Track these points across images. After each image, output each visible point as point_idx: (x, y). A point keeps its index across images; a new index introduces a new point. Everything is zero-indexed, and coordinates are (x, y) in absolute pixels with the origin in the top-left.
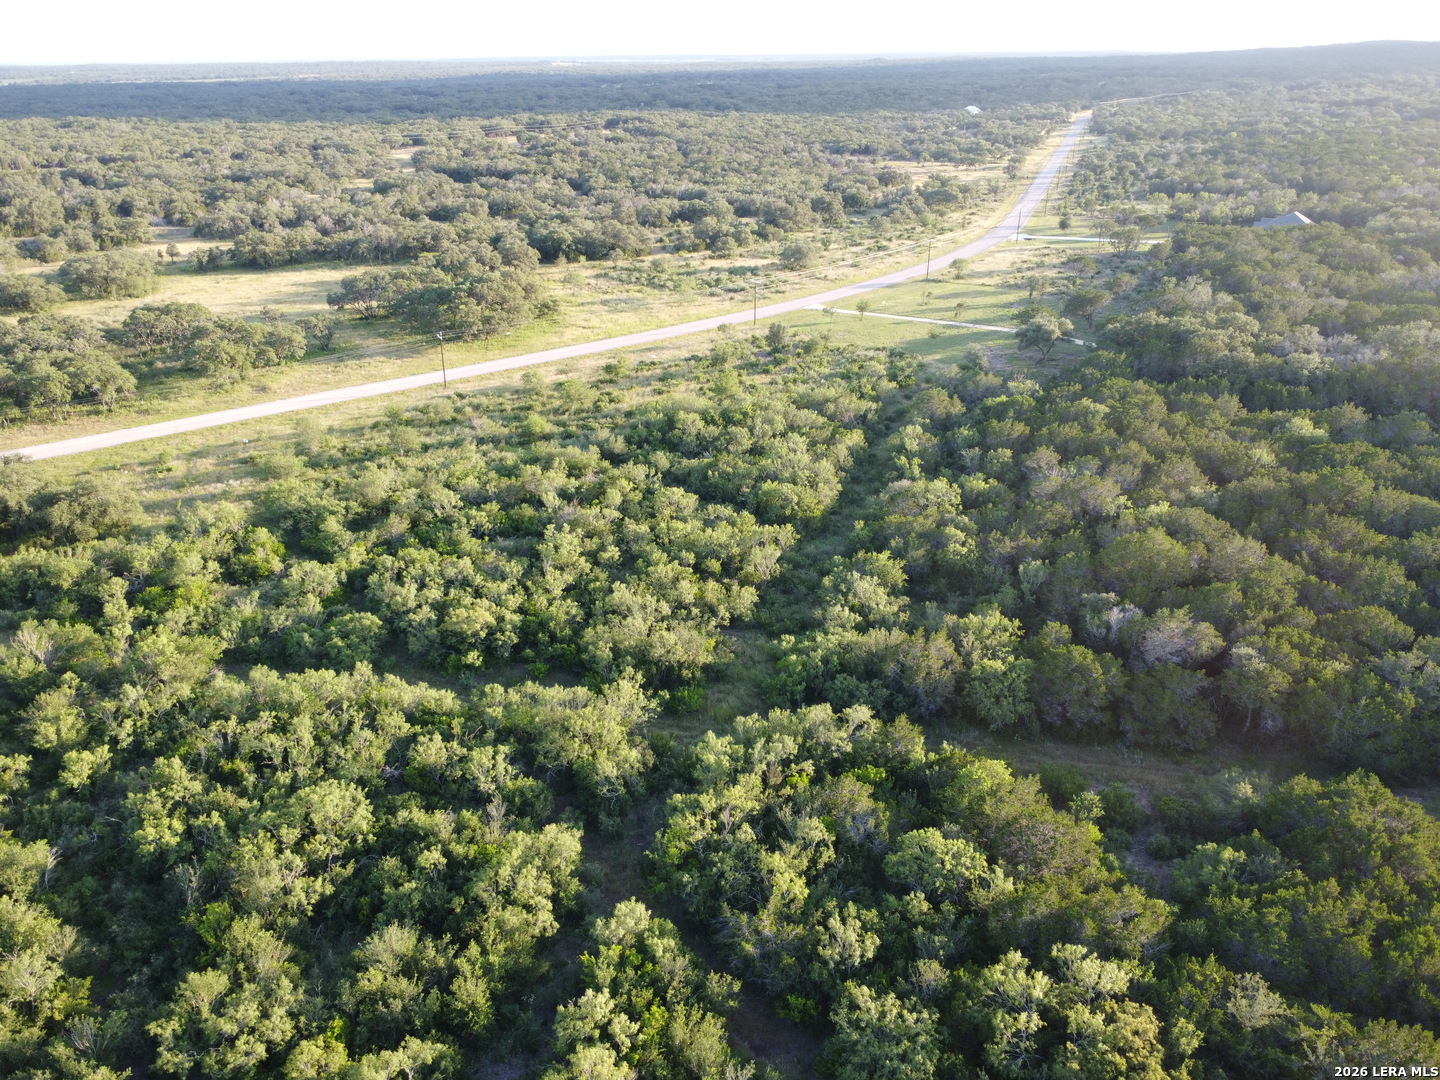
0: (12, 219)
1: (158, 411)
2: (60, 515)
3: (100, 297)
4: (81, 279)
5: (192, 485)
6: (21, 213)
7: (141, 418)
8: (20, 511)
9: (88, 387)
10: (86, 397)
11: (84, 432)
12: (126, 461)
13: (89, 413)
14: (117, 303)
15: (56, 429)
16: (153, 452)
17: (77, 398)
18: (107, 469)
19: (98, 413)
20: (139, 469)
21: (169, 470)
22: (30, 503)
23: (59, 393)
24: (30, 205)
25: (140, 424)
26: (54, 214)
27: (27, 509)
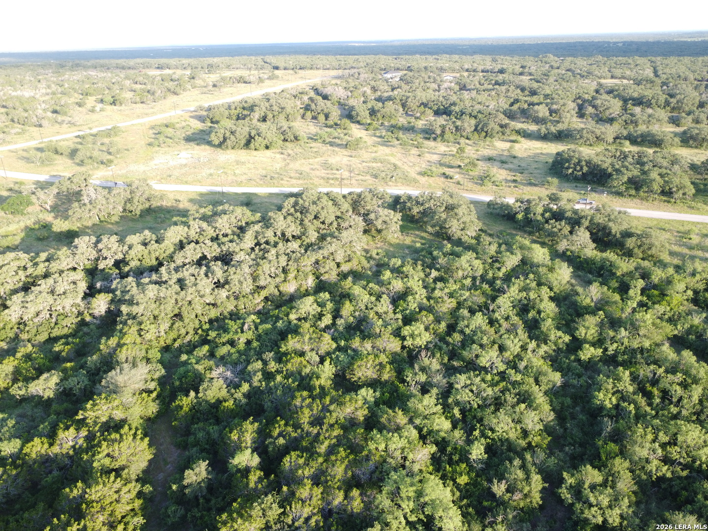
0: (672, 105)
1: (698, 209)
2: (630, 243)
3: (696, 147)
4: (692, 137)
5: (698, 250)
6: (678, 102)
7: (689, 210)
8: (615, 236)
9: (670, 189)
10: (667, 193)
11: (659, 209)
12: (671, 228)
13: (665, 201)
14: (703, 152)
15: (647, 204)
16: (687, 228)
17: (663, 193)
18: (661, 229)
19: (669, 202)
20: (676, 234)
21: (690, 239)
22: (621, 234)
23: (656, 188)
24: (683, 99)
25: (687, 213)
26: (693, 104)
27: (618, 235)
